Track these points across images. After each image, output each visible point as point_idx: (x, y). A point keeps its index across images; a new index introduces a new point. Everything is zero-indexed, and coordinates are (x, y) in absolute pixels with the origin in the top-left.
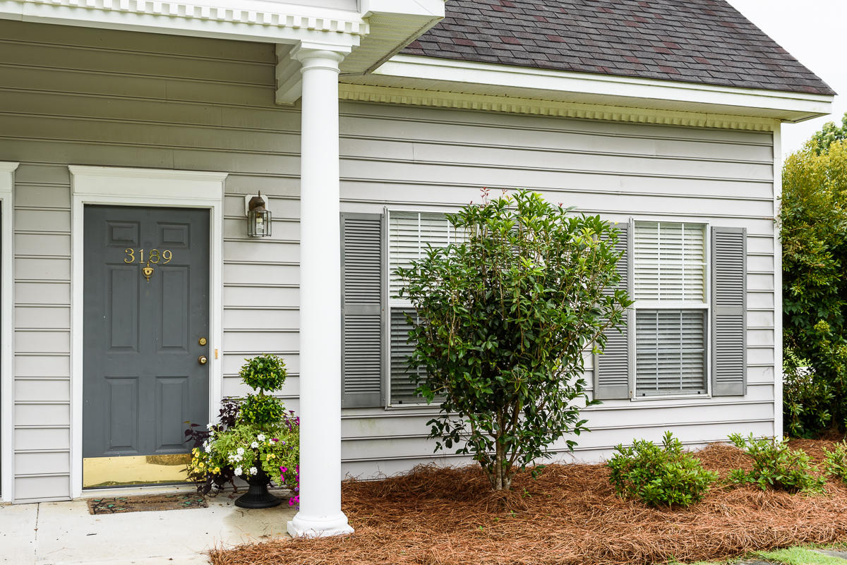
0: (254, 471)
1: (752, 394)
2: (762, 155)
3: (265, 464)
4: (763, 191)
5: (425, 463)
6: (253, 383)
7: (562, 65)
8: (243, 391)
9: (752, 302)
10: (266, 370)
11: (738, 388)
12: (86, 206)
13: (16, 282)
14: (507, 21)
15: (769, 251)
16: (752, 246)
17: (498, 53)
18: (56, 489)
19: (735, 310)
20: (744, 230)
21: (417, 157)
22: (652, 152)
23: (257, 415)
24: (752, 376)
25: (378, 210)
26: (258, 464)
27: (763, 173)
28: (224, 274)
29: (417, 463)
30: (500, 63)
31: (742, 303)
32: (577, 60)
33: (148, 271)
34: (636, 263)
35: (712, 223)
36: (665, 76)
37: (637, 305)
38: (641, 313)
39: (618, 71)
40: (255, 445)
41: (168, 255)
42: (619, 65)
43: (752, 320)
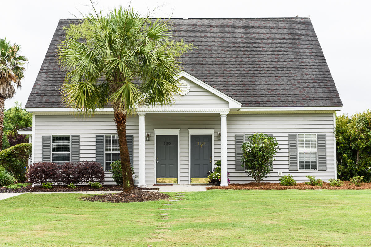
0: (216, 179)
1: (328, 170)
2: (331, 118)
3: (218, 178)
4: (331, 126)
5: (253, 181)
6: (217, 165)
7: (277, 106)
8: (216, 166)
9: (328, 150)
10: (219, 163)
11: (325, 169)
12: (191, 135)
13: (180, 148)
14: (270, 95)
15: (333, 139)
16: (327, 138)
17: (264, 104)
18: (186, 182)
19: (324, 152)
20: (326, 135)
21: (250, 124)
22: (303, 120)
23: (218, 170)
24: (328, 166)
25: (243, 134)
26: (217, 178)
27: (331, 122)
28: (214, 146)
29: (251, 181)
30: (264, 107)
31: (325, 150)
32: (281, 104)
33: (201, 146)
34: (298, 142)
35: (317, 134)
36: (300, 106)
37: (299, 151)
38: (300, 153)
39: (289, 106)
40: (217, 175)
41: (205, 143)
42: (290, 104)
43: (328, 154)
